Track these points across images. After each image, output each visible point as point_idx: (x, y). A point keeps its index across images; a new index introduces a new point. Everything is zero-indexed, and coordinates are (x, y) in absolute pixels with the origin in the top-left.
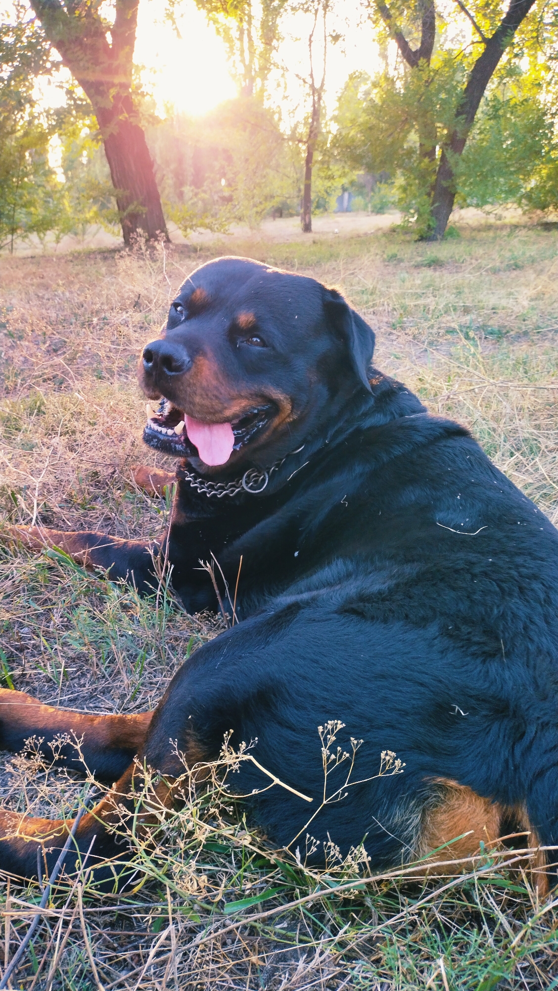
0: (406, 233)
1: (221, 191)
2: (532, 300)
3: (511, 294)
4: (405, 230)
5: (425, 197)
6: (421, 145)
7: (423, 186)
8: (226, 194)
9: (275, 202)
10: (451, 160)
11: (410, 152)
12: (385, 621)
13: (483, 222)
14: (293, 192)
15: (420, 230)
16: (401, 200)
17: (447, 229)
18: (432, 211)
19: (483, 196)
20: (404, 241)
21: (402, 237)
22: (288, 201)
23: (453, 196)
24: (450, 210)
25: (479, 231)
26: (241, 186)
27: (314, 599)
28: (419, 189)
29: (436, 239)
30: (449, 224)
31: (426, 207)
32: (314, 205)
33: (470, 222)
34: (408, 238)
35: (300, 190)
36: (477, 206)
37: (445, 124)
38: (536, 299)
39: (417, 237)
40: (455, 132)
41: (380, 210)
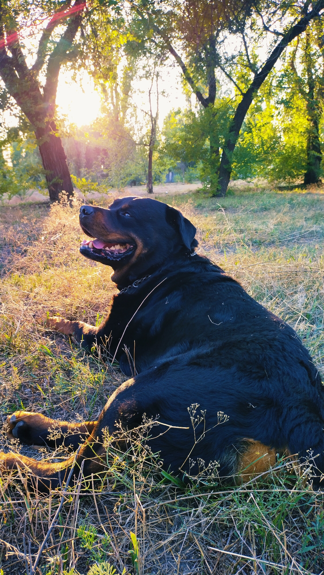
0: (205, 193)
1: (102, 171)
2: (275, 225)
3: (264, 222)
4: (204, 191)
5: (215, 174)
6: (211, 147)
7: (214, 168)
8: (105, 173)
9: (132, 178)
10: (228, 155)
11: (206, 151)
12: (211, 366)
13: (246, 187)
14: (142, 172)
15: (213, 191)
16: (201, 176)
17: (227, 190)
18: (219, 181)
19: (246, 173)
20: (204, 197)
21: (203, 195)
22: (140, 177)
23: (230, 173)
24: (228, 181)
25: (244, 191)
26: (113, 168)
27: (176, 360)
28: (211, 170)
29: (222, 196)
30: (228, 188)
31: (216, 179)
32: (154, 179)
33: (239, 187)
34: (206, 195)
35: (146, 171)
36: (243, 179)
37: (224, 136)
38: (277, 225)
39: (211, 195)
40: (229, 140)
41: (190, 181)
